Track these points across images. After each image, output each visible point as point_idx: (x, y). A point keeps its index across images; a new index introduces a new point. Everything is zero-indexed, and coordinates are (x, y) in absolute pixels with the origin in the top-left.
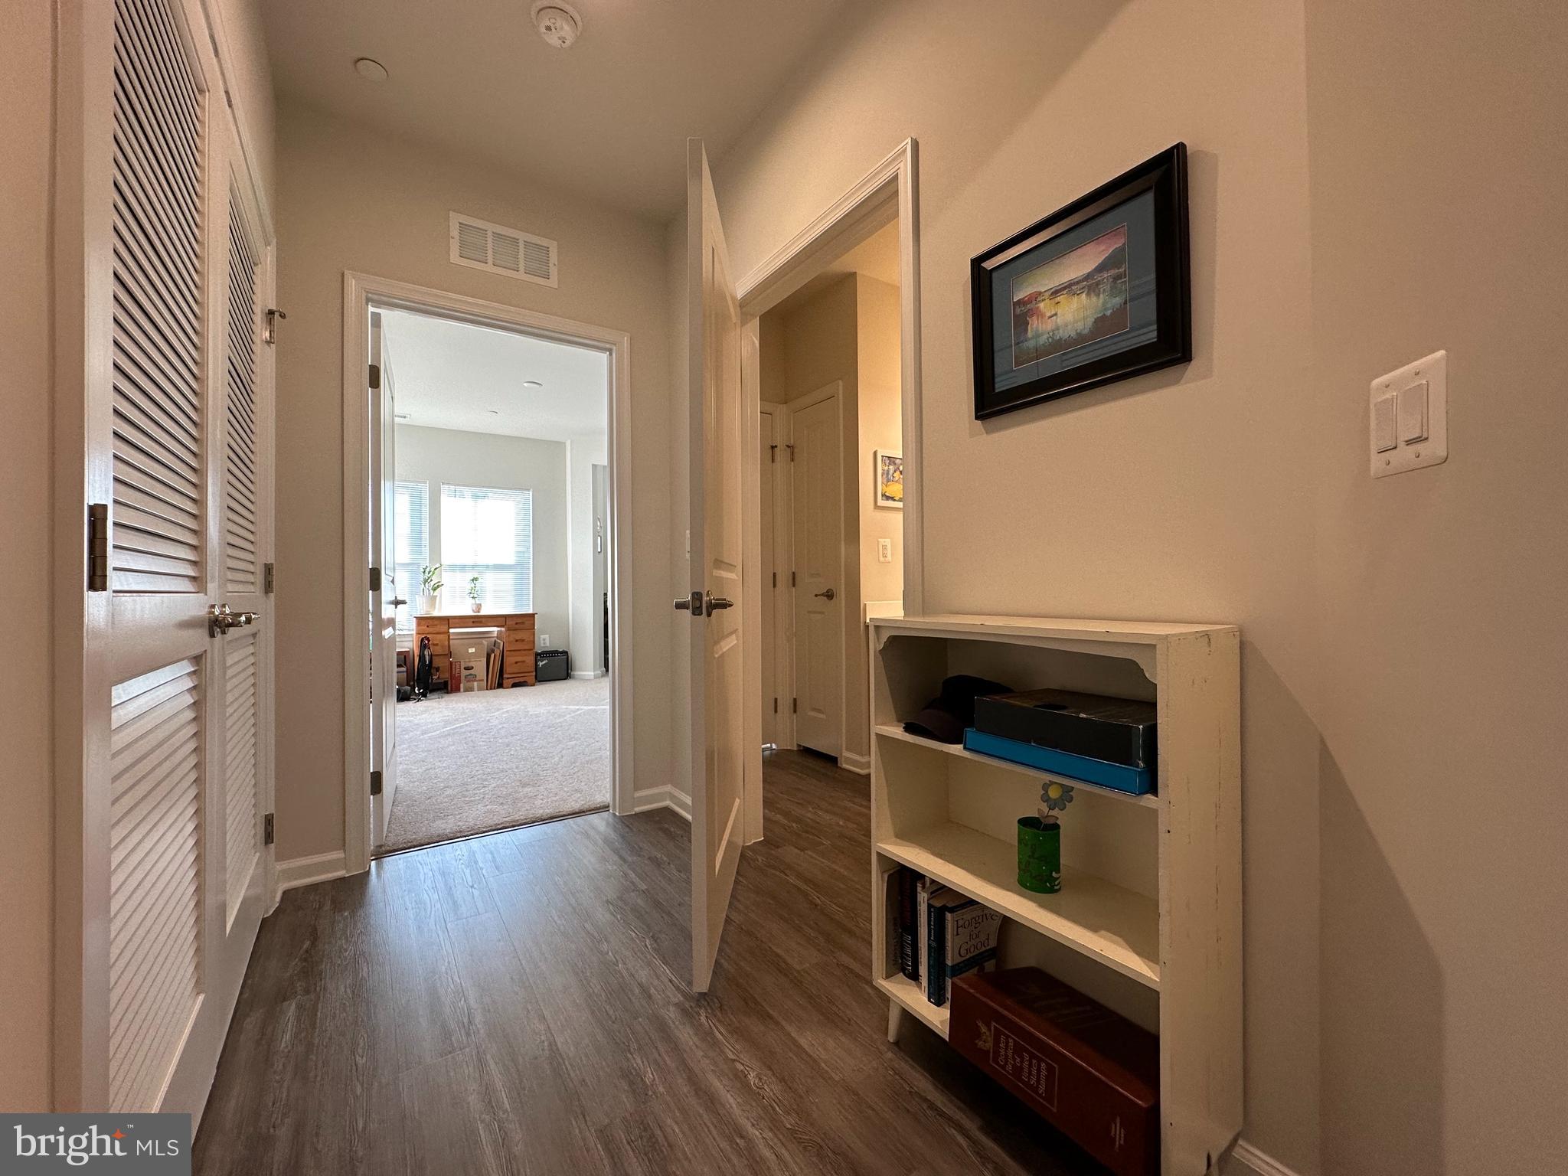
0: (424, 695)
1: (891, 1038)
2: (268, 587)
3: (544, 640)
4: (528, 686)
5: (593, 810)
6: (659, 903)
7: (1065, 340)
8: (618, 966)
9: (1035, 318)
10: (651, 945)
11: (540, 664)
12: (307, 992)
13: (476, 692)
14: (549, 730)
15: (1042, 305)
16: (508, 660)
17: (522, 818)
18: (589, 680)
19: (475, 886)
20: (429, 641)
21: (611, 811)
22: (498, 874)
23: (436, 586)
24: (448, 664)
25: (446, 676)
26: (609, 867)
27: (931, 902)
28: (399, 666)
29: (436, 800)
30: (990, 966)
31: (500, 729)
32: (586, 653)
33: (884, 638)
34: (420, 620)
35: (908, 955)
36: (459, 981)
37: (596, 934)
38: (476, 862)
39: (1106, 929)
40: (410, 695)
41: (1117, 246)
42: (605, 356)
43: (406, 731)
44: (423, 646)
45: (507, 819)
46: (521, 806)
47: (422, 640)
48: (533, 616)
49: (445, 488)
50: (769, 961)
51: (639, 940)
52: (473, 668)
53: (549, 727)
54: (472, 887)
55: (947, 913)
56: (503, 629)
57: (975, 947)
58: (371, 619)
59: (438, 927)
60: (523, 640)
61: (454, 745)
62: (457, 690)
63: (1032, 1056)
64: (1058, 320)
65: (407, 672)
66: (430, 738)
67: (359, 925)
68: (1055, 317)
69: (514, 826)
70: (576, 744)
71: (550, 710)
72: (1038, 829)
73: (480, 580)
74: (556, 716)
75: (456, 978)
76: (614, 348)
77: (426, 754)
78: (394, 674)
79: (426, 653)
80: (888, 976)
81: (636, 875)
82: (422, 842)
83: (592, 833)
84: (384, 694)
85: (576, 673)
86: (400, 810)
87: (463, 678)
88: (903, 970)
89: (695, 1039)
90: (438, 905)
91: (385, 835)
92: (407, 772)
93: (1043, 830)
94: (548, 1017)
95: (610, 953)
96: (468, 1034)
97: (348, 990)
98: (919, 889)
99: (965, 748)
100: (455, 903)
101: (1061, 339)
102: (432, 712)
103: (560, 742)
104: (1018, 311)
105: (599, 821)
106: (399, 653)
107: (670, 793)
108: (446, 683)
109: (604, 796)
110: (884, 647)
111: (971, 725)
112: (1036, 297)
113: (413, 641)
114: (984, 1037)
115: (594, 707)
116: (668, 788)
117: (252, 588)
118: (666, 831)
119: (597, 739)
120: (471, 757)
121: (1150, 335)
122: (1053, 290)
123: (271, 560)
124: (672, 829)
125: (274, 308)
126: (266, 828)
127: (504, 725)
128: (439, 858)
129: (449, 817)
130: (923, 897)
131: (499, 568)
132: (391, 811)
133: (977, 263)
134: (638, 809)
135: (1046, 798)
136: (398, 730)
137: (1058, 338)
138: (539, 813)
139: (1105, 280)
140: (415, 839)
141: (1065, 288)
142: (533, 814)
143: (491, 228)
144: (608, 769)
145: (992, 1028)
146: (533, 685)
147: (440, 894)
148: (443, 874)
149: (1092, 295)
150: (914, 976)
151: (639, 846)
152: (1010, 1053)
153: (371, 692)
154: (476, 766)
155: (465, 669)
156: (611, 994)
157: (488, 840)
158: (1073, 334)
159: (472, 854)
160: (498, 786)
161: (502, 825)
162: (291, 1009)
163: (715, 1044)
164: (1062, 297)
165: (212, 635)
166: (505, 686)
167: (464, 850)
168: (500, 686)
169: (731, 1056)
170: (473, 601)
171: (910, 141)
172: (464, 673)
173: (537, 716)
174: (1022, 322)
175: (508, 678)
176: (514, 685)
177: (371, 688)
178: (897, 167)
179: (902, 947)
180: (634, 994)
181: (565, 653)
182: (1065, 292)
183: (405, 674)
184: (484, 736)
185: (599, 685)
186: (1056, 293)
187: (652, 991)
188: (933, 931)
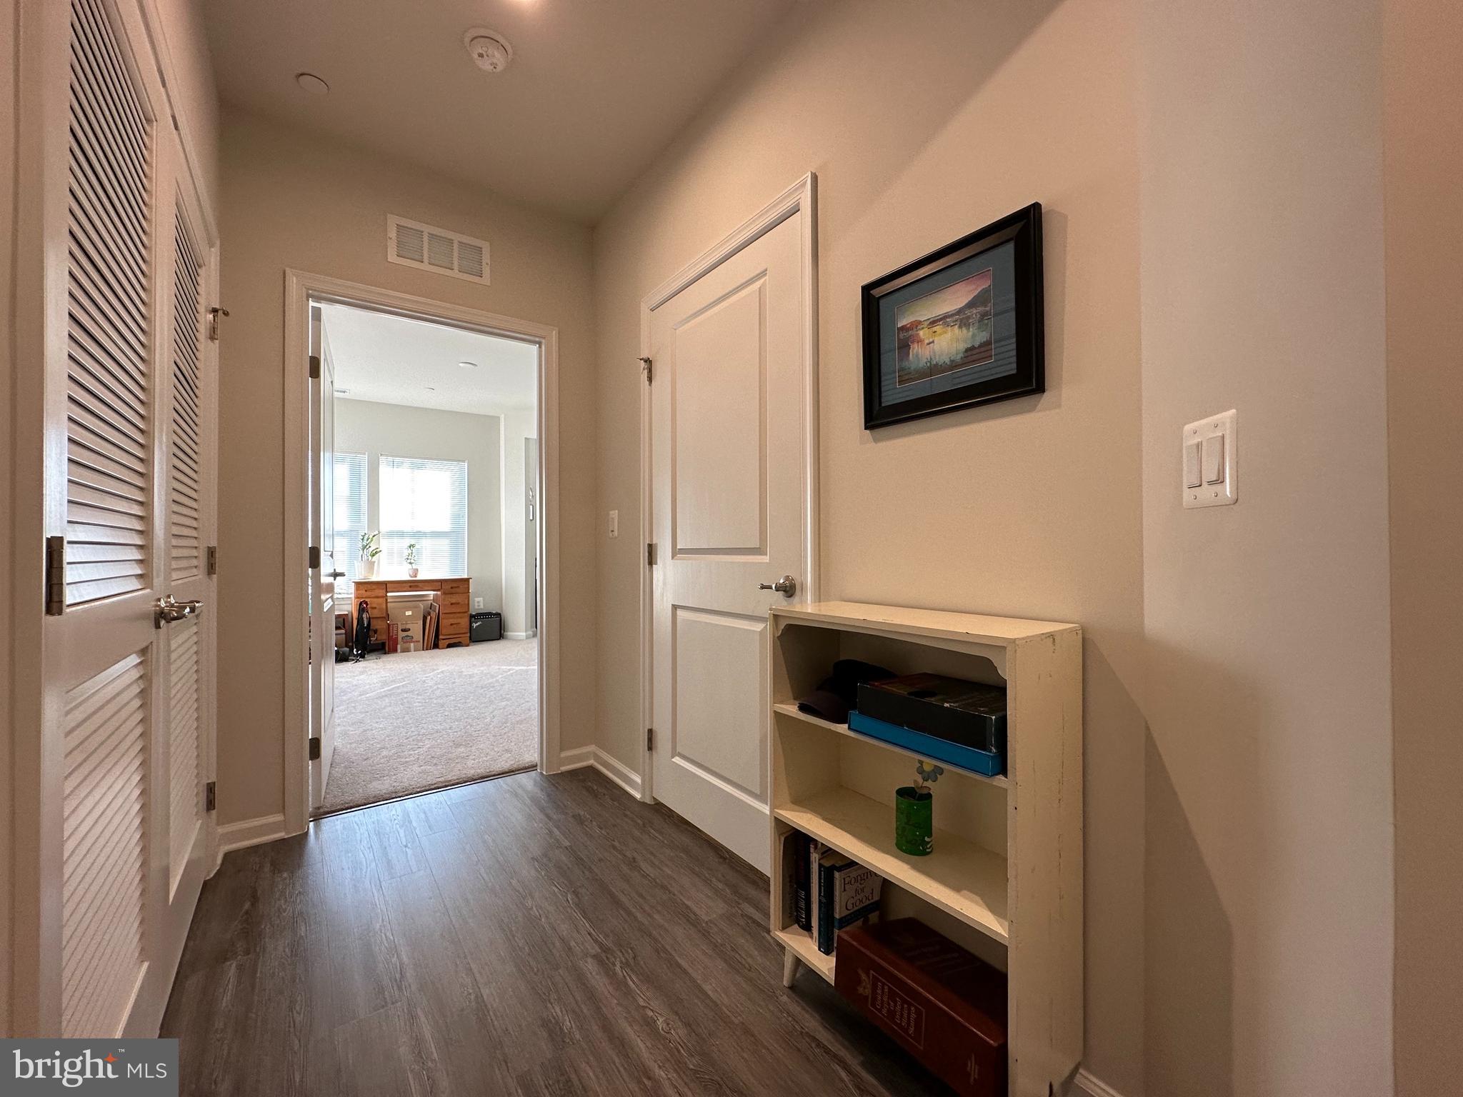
0: (362, 656)
1: (786, 983)
2: (211, 569)
3: (478, 602)
4: (462, 646)
5: (522, 769)
6: (581, 859)
7: (941, 365)
8: (540, 920)
9: (916, 345)
10: (572, 899)
11: (475, 625)
12: (247, 952)
13: (413, 653)
14: (482, 690)
15: (921, 333)
16: (444, 622)
17: (455, 778)
18: (523, 640)
19: (409, 845)
20: (367, 604)
21: (539, 771)
22: (430, 833)
23: (374, 552)
24: (385, 626)
25: (383, 637)
26: (536, 825)
27: (822, 862)
28: (337, 628)
29: (373, 762)
30: (874, 917)
31: (435, 690)
32: (518, 616)
33: (782, 627)
34: (359, 585)
35: (801, 909)
36: (392, 938)
37: (521, 890)
38: (410, 822)
39: (965, 889)
40: (349, 656)
41: (984, 287)
42: (536, 347)
43: (344, 692)
44: (362, 608)
45: (440, 780)
46: (454, 767)
47: (361, 604)
48: (467, 580)
49: (382, 459)
50: (679, 912)
51: (562, 895)
52: (409, 630)
53: (482, 688)
54: (406, 846)
55: (835, 872)
56: (439, 593)
57: (861, 901)
58: (310, 583)
59: (373, 886)
60: (458, 603)
61: (390, 706)
62: (395, 650)
63: (904, 1002)
64: (935, 347)
65: (346, 634)
66: (368, 699)
67: (298, 886)
68: (932, 344)
69: (446, 786)
70: (507, 705)
71: (483, 671)
72: (914, 798)
73: (417, 546)
74: (489, 676)
75: (389, 934)
76: (543, 341)
77: (363, 715)
78: (332, 636)
79: (364, 616)
80: (784, 928)
81: (560, 832)
82: (359, 803)
83: (520, 791)
84: (322, 656)
85: (509, 634)
86: (338, 771)
87: (400, 639)
88: (798, 921)
89: (611, 989)
90: (373, 865)
91: (323, 797)
92: (345, 734)
93: (918, 800)
94: (475, 971)
95: (534, 909)
96: (400, 988)
97: (287, 950)
98: (812, 850)
99: (849, 728)
100: (389, 862)
101: (937, 364)
102: (369, 673)
103: (491, 702)
104: (901, 336)
105: (526, 780)
106: (338, 617)
107: (594, 753)
108: (383, 644)
109: (531, 754)
110: (781, 634)
111: (854, 708)
112: (916, 325)
113: (352, 604)
114: (864, 984)
115: (526, 668)
116: (592, 748)
117: (195, 571)
118: (589, 789)
119: (527, 700)
120: (407, 718)
121: (1011, 369)
122: (931, 320)
123: (213, 543)
124: (595, 788)
125: (218, 307)
126: (208, 796)
127: (439, 686)
128: (375, 818)
129: (385, 778)
130: (815, 857)
131: (436, 535)
132: (330, 773)
133: (867, 289)
134: (564, 769)
135: (921, 771)
136: (336, 692)
137: (935, 363)
138: (471, 773)
139: (974, 316)
140: (351, 800)
141: (941, 319)
142: (465, 774)
143: (427, 229)
144: (536, 729)
145: (871, 975)
146: (468, 645)
147: (375, 855)
148: (378, 834)
149: (964, 329)
150: (807, 928)
151: (564, 805)
152: (885, 999)
153: (310, 654)
154: (411, 727)
155: (402, 630)
156: (533, 946)
157: (421, 800)
158: (947, 361)
159: (406, 814)
160: (432, 747)
161: (436, 786)
162: (232, 969)
163: (628, 993)
164: (938, 327)
165: (158, 626)
166: (440, 647)
167: (399, 810)
168: (436, 646)
169: (642, 1003)
170: (410, 566)
171: (810, 175)
172: (401, 634)
173: (471, 676)
174: (905, 346)
175: (444, 639)
176: (450, 646)
177: (310, 650)
178: (798, 197)
179: (797, 903)
180: (554, 947)
181: (499, 615)
182: (941, 323)
183: (344, 636)
184: (419, 697)
185: (530, 645)
186: (933, 323)
187: (573, 944)
188: (822, 888)
